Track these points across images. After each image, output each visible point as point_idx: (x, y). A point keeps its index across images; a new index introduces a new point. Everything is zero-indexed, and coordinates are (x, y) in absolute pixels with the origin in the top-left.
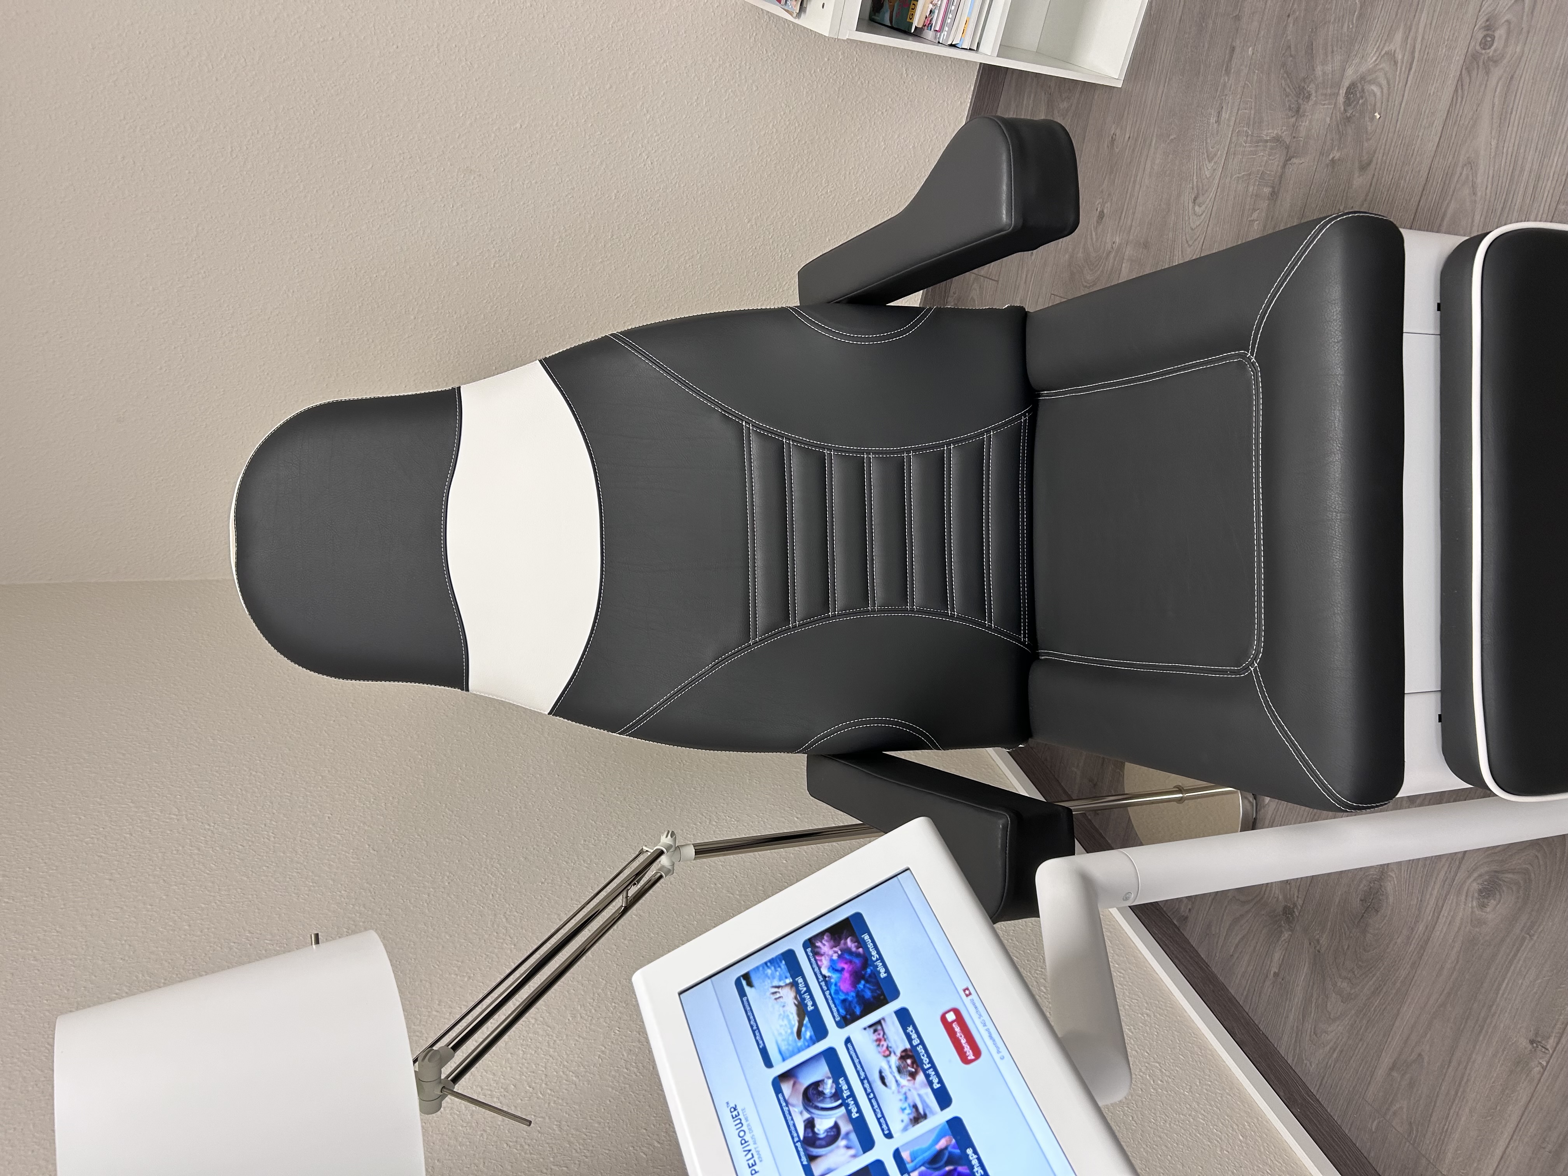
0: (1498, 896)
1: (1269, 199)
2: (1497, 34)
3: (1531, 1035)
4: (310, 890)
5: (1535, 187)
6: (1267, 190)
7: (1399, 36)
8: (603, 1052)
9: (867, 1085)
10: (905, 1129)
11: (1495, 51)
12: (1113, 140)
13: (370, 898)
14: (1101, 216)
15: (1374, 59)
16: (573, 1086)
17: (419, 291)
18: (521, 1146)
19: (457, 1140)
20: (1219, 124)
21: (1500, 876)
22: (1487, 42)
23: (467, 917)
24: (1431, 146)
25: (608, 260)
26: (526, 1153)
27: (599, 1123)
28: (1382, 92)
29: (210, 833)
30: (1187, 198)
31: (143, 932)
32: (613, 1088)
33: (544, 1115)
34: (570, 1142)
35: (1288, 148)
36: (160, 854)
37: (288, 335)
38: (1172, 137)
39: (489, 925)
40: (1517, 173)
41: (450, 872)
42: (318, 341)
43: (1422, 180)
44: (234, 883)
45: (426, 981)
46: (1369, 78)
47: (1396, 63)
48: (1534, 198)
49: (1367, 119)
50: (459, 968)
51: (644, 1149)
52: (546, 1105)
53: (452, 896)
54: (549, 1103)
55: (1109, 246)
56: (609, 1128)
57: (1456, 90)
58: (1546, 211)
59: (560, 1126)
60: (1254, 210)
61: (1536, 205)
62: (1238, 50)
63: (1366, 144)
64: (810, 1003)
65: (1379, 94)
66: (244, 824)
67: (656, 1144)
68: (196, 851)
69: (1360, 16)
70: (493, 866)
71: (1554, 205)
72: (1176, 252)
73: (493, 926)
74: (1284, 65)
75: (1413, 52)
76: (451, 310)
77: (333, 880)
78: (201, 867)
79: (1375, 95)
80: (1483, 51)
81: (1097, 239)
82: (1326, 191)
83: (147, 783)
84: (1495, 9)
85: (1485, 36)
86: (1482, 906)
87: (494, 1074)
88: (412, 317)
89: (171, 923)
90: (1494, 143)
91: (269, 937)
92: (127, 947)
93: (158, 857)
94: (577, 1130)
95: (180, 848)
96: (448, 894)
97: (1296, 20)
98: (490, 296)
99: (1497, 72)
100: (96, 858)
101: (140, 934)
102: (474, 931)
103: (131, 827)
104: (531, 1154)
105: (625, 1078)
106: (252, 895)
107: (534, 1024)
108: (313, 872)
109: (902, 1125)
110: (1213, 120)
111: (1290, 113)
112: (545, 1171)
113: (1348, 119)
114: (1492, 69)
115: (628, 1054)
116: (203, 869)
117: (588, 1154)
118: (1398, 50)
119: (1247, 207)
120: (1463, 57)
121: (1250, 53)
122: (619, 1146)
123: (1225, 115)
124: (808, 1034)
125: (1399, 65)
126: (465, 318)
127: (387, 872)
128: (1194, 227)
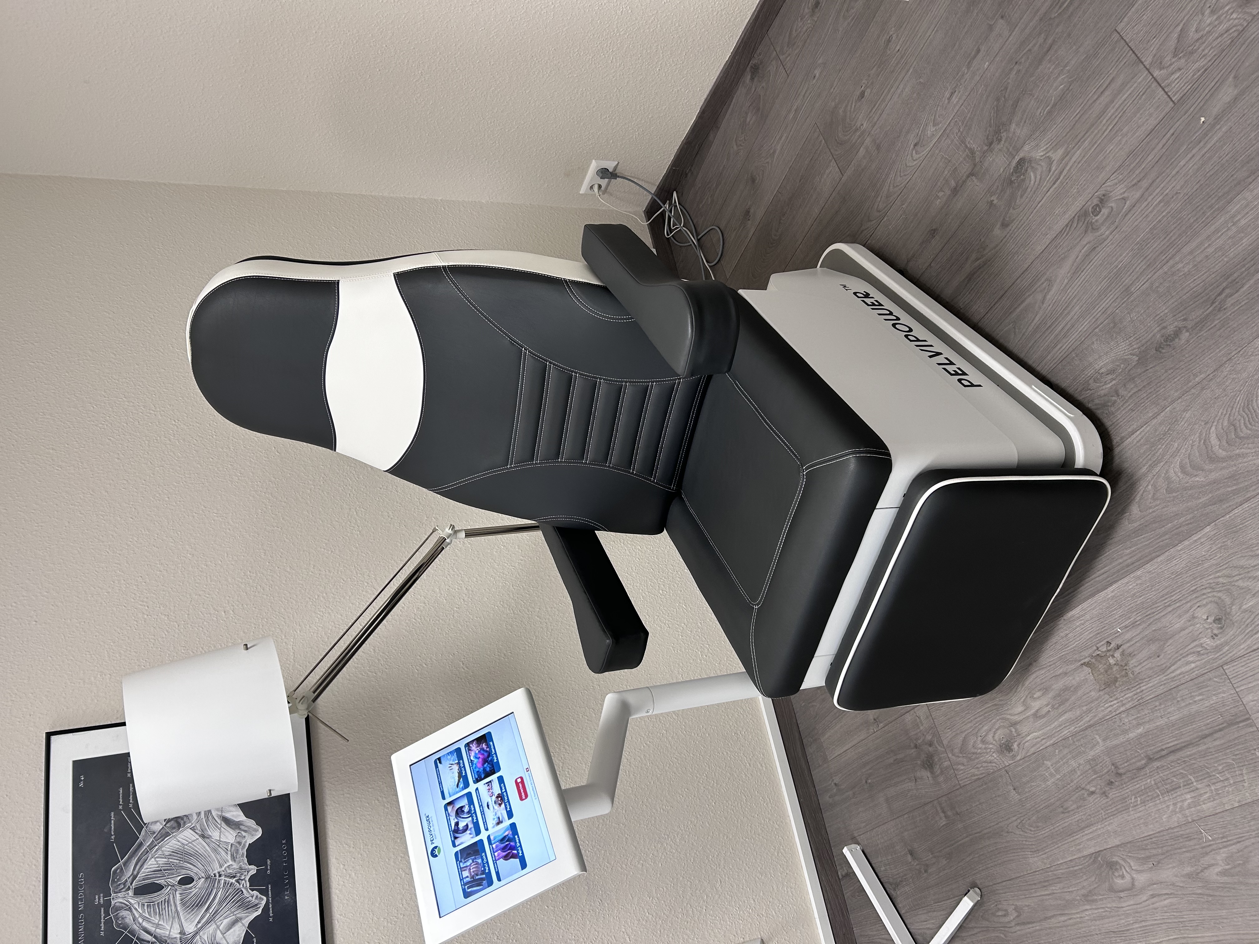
1: (951, 190)
2: (1103, 210)
3: (875, 717)
4: (239, 479)
5: (1068, 330)
6: (953, 184)
7: (1060, 152)
9: (481, 808)
10: (494, 827)
11: (1097, 221)
12: (889, 41)
13: (275, 489)
15: (1042, 154)
20: (949, 102)
22: (1096, 210)
24: (1039, 248)
27: (396, 650)
28: (1035, 182)
30: (912, 139)
35: (975, 165)
38: (921, 80)
39: (346, 516)
40: (1066, 312)
43: (1026, 266)
44: (193, 469)
46: (1033, 165)
47: (1050, 171)
48: (1065, 336)
49: (1019, 193)
51: (418, 667)
55: (858, 124)
57: (1067, 226)
58: (1066, 350)
60: (941, 190)
61: (1064, 341)
62: (980, 55)
63: (1011, 210)
64: (464, 772)
65: (1032, 182)
67: (424, 665)
69: (1050, 112)
71: (1071, 349)
72: (892, 172)
73: (348, 517)
74: (998, 100)
75: (1061, 173)
77: (253, 473)
78: (172, 454)
79: (1030, 181)
80: (1091, 215)
81: (854, 111)
82: (980, 219)
84: (1111, 192)
85: (1097, 205)
90: (1066, 281)
91: (215, 511)
92: (134, 509)
97: (1019, 71)
99: (1090, 237)
100: (108, 441)
102: (337, 519)
105: (413, 625)
106: (204, 479)
108: (240, 466)
109: (492, 825)
110: (947, 95)
111: (986, 141)
112: (364, 674)
113: (1011, 182)
114: (1089, 231)
115: (417, 610)
116: (174, 456)
117: (387, 667)
118: (1055, 162)
119: (939, 184)
120: (1081, 206)
121: (986, 66)
122: (404, 664)
123: (954, 99)
124: (461, 786)
125: (1051, 173)
128: (908, 165)
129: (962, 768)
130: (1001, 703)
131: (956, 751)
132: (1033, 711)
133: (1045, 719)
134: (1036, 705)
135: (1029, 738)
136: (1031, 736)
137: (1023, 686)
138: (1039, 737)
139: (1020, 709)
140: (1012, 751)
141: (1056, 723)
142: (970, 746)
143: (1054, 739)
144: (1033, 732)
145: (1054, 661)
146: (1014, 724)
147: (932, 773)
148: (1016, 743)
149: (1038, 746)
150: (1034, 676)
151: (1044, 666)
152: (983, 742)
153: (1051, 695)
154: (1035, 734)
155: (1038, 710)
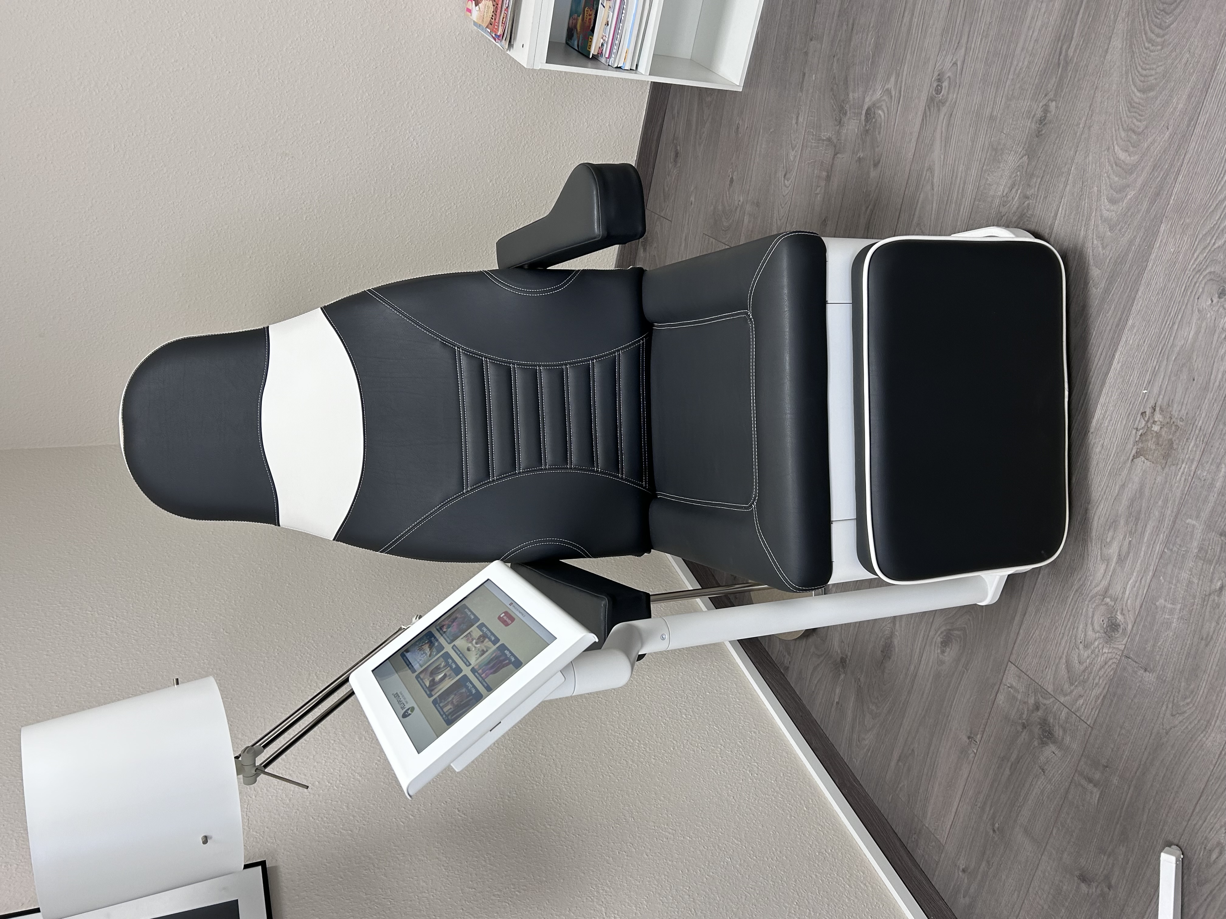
0: (950, 646)
1: (826, 180)
2: (944, 85)
3: (968, 734)
5: (963, 190)
6: (824, 174)
7: (893, 79)
8: (379, 761)
11: (943, 96)
12: (738, 128)
14: (732, 181)
15: (880, 92)
16: (358, 782)
17: (252, 239)
18: (322, 818)
19: (279, 815)
20: (797, 125)
21: (951, 632)
22: (938, 91)
23: (290, 676)
24: (910, 155)
25: (389, 212)
26: (324, 823)
28: (885, 116)
29: (114, 623)
30: (780, 174)
31: (70, 689)
32: (384, 783)
33: (338, 800)
34: (354, 816)
35: (835, 146)
36: (80, 638)
37: (159, 272)
38: (771, 130)
40: (954, 178)
41: (279, 646)
42: (181, 275)
43: (907, 177)
44: (131, 656)
45: (261, 717)
46: (877, 105)
47: (891, 97)
48: (963, 196)
49: (877, 132)
50: (284, 709)
52: (339, 794)
53: (281, 663)
54: (341, 793)
55: (736, 203)
56: (380, 807)
57: (923, 120)
58: (969, 205)
59: (347, 807)
60: (818, 186)
61: (964, 200)
62: (807, 75)
63: (877, 150)
65: (883, 116)
66: (137, 616)
68: (105, 635)
69: (873, 62)
70: (308, 642)
71: (972, 200)
72: (775, 211)
74: (832, 89)
75: (900, 91)
76: (276, 251)
77: (199, 653)
78: (108, 645)
79: (881, 117)
80: (937, 96)
81: (730, 198)
82: (856, 178)
83: (69, 590)
84: (942, 69)
85: (938, 86)
86: (943, 652)
87: (305, 775)
88: (248, 257)
89: (89, 683)
90: (942, 157)
93: (79, 639)
94: (359, 809)
95: (94, 633)
96: (277, 661)
97: (838, 60)
98: (304, 240)
99: (944, 110)
101: (69, 690)
103: (60, 620)
104: (328, 823)
106: (144, 663)
107: (333, 744)
108: (185, 648)
110: (794, 122)
111: (836, 123)
113: (867, 131)
114: (941, 108)
118: (892, 89)
119: (814, 184)
120: (926, 97)
121: (814, 78)
122: (386, 818)
123: (801, 119)
125: (893, 98)
126: (287, 255)
127: (236, 647)
128: (785, 195)
129: (1081, 701)
130: (1081, 582)
131: (1066, 686)
132: (1115, 560)
133: (1131, 555)
134: (1114, 549)
135: (1127, 592)
136: (1127, 589)
137: (1091, 541)
138: (1136, 582)
139: (1102, 568)
140: (1120, 626)
141: (1143, 549)
142: (1077, 665)
143: (1152, 568)
144: (1128, 583)
145: (1106, 485)
146: (1105, 593)
147: (1055, 742)
148: (1118, 613)
149: (1140, 592)
150: (1096, 518)
151: (1100, 499)
152: (1086, 647)
153: (1122, 522)
154: (1130, 582)
155: (1119, 552)
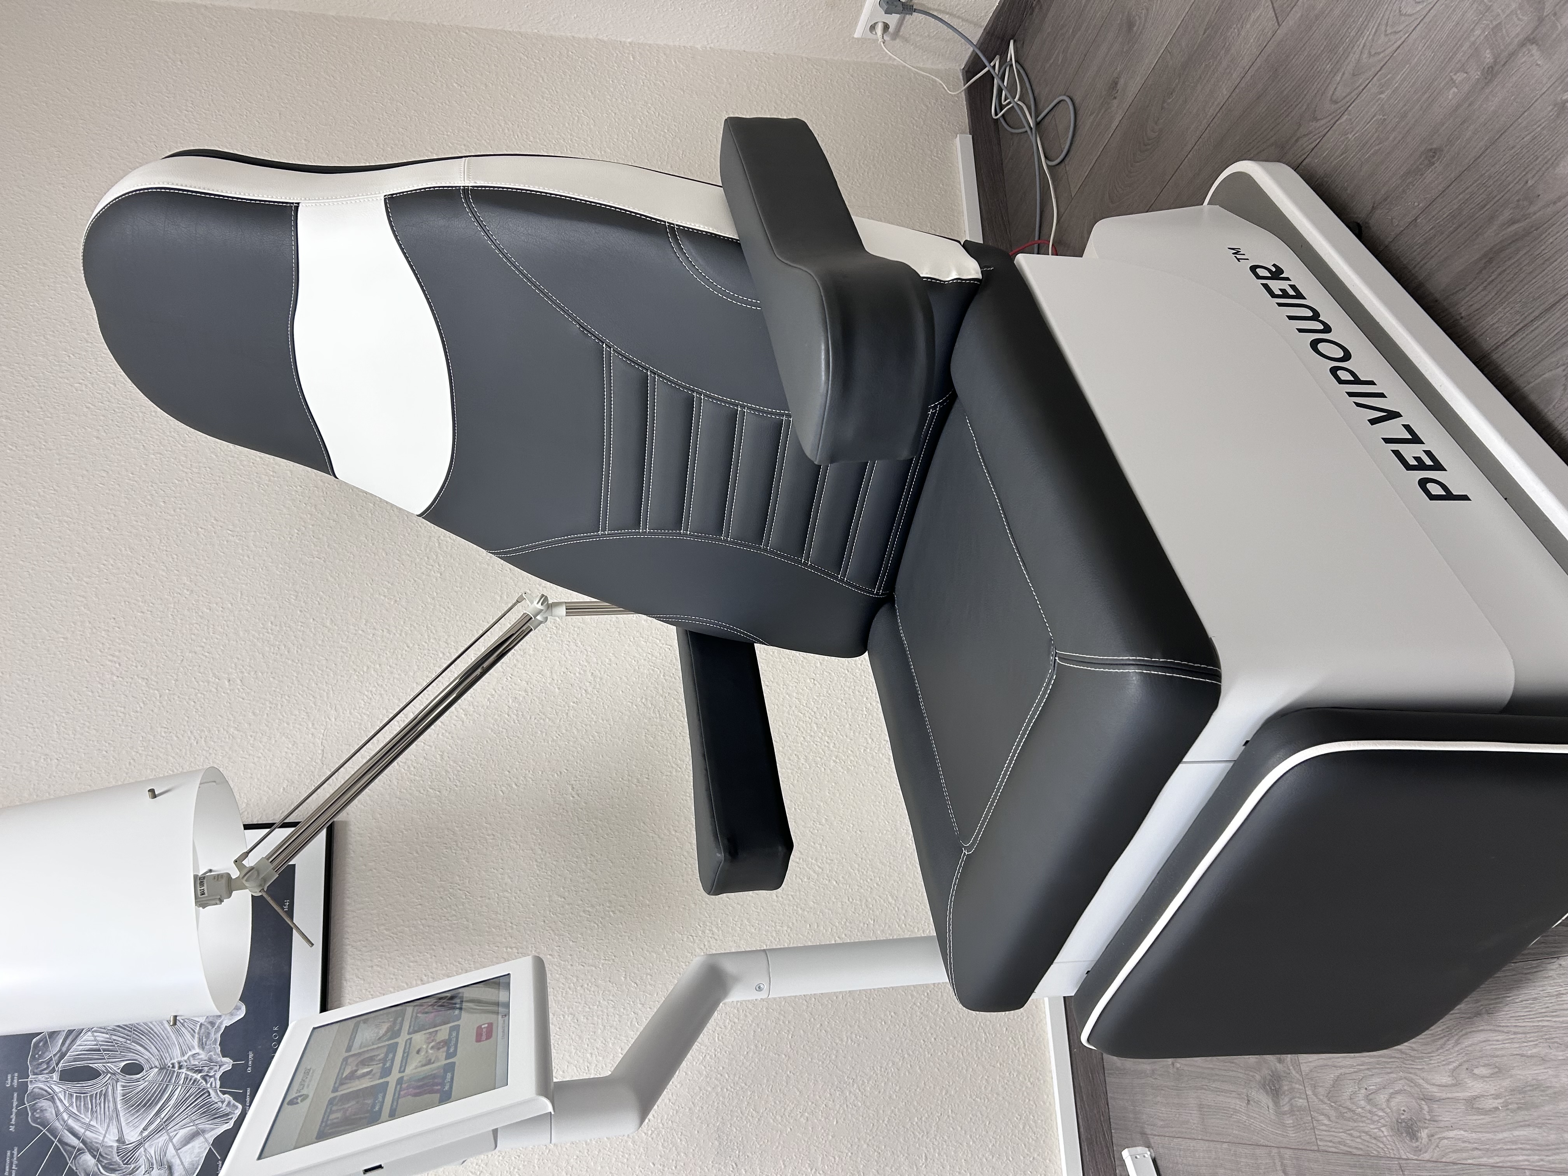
1: (1483, 73)
35: (1541, 22)
133: (1487, 1119)
134: (1475, 1087)
137: (1457, 1043)
144: (1460, 1129)
147: (1275, 1103)
155: (1477, 1097)
